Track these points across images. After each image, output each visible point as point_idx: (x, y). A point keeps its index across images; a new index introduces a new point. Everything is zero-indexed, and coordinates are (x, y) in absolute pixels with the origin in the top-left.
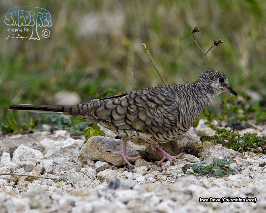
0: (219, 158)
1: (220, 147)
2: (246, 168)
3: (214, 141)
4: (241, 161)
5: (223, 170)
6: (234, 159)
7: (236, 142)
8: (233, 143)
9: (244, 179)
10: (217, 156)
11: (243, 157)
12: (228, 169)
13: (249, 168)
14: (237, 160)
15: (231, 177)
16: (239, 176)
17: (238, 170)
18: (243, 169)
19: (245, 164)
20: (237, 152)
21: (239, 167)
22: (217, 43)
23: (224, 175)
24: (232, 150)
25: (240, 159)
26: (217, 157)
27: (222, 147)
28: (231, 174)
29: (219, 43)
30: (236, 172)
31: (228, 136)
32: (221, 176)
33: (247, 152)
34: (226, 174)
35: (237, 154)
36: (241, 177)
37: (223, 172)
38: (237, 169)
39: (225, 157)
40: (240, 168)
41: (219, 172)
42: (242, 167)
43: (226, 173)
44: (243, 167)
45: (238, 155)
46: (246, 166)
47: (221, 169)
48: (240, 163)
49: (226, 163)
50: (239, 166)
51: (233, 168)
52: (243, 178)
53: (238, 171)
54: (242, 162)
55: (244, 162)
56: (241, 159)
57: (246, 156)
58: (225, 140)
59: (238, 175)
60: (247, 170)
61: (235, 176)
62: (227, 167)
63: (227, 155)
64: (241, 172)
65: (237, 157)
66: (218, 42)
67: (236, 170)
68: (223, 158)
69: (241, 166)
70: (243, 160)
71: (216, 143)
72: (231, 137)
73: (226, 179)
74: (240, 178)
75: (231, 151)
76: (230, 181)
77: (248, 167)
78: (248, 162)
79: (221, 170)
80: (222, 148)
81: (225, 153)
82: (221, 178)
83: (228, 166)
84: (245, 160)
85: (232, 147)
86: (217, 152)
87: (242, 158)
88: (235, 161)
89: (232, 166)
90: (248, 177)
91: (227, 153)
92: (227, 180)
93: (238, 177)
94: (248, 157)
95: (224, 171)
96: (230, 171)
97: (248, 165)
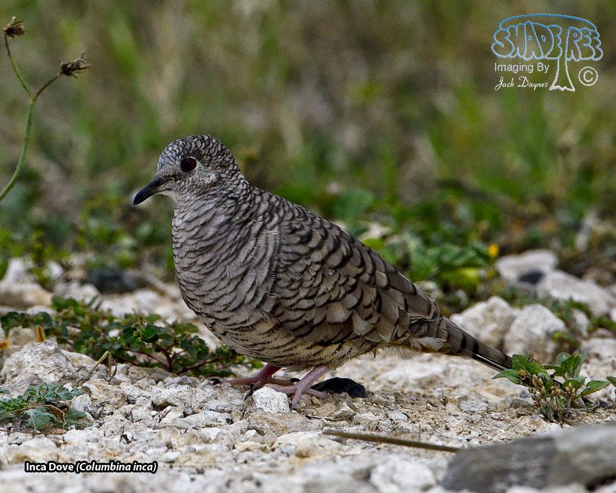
0: (46, 377)
1: (52, 348)
2: (116, 412)
3: (39, 330)
4: (104, 390)
5: (52, 415)
6: (85, 385)
7: (98, 335)
8: (88, 337)
9: (106, 442)
10: (40, 371)
11: (110, 378)
12: (65, 412)
13: (124, 411)
14: (92, 387)
15: (74, 436)
16: (93, 433)
17: (93, 417)
18: (107, 412)
19: (114, 400)
20: (97, 362)
21: (98, 407)
22: (70, 69)
23: (55, 427)
24: (84, 356)
25: (103, 384)
26: (40, 376)
27: (56, 349)
28: (73, 426)
29: (76, 69)
30: (89, 421)
31: (80, 319)
32: (44, 431)
33: (124, 365)
34: (60, 426)
35: (97, 370)
36: (98, 437)
37: (52, 420)
38: (90, 413)
39: (64, 377)
40: (100, 409)
41: (41, 419)
42: (105, 408)
43: (61, 422)
44: (108, 409)
45: (99, 373)
46: (117, 406)
47: (48, 411)
48: (102, 396)
49: (61, 394)
50: (97, 403)
51: (81, 409)
52: (104, 439)
53: (92, 419)
54: (106, 392)
55: (113, 394)
56: (106, 385)
57: (118, 377)
58: (68, 328)
59: (91, 432)
60: (118, 416)
61: (84, 431)
62: (64, 407)
63: (69, 371)
64: (102, 422)
65: (94, 378)
66: (72, 65)
67: (89, 415)
68: (58, 379)
69: (102, 405)
70: (110, 387)
71: (43, 334)
72: (86, 320)
73: (59, 439)
74: (97, 440)
75: (81, 359)
76: (68, 446)
77: (121, 409)
78: (123, 395)
79: (48, 414)
80: (56, 351)
81: (64, 366)
82: (46, 435)
83: (67, 402)
84: (115, 388)
85: (85, 349)
86: (41, 363)
87: (109, 381)
88: (89, 389)
89: (79, 403)
90: (118, 438)
91: (70, 364)
92: (61, 441)
93: (91, 436)
94: (125, 379)
95: (55, 418)
96: (72, 418)
97: (121, 403)
